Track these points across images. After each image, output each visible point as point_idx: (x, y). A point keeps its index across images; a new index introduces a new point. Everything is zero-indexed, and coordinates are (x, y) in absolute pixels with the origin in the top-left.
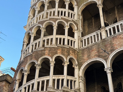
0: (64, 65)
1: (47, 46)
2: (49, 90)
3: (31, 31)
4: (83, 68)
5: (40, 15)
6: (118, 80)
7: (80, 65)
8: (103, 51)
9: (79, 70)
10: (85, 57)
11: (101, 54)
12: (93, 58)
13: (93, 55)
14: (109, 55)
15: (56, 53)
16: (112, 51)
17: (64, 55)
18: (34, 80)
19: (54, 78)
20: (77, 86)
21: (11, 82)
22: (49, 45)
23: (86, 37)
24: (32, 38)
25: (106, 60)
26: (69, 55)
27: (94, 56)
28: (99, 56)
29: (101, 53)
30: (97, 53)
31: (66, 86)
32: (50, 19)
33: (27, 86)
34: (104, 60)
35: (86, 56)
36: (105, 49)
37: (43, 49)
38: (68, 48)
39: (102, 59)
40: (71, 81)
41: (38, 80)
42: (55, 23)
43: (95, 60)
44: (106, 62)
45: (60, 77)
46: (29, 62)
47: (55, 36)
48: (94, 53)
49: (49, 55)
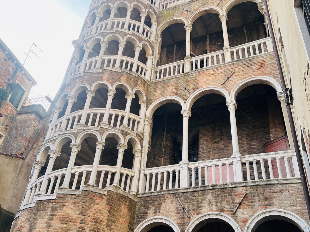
0: (127, 98)
1: (108, 68)
2: (101, 125)
3: (87, 45)
4: (152, 106)
5: (102, 23)
6: (195, 131)
7: (149, 103)
8: (183, 88)
9: (147, 109)
10: (158, 93)
11: (179, 92)
12: (168, 95)
13: (168, 92)
14: (190, 94)
15: (119, 80)
16: (195, 89)
17: (129, 84)
18: (82, 110)
19: (111, 112)
20: (140, 129)
21: (43, 117)
22: (110, 68)
23: (162, 67)
24: (86, 54)
25: (185, 100)
26: (136, 86)
27: (171, 93)
28: (176, 94)
29: (180, 90)
30: (174, 90)
31: (127, 126)
32: (116, 32)
33: (71, 117)
34: (182, 100)
35: (160, 92)
36: (186, 85)
37: (101, 71)
38: (137, 76)
39: (180, 99)
40: (134, 121)
41: (88, 112)
42: (123, 39)
43: (171, 98)
44: (185, 103)
45: (120, 113)
46: (78, 85)
47: (119, 57)
48: (170, 89)
49: (108, 80)
